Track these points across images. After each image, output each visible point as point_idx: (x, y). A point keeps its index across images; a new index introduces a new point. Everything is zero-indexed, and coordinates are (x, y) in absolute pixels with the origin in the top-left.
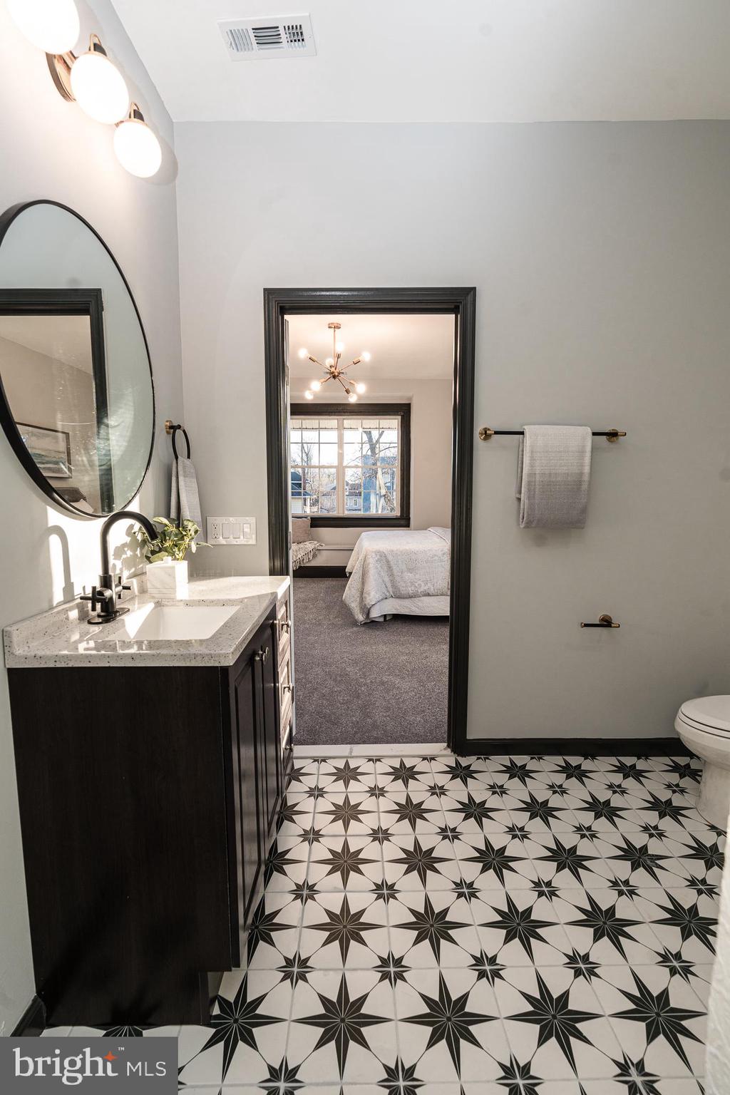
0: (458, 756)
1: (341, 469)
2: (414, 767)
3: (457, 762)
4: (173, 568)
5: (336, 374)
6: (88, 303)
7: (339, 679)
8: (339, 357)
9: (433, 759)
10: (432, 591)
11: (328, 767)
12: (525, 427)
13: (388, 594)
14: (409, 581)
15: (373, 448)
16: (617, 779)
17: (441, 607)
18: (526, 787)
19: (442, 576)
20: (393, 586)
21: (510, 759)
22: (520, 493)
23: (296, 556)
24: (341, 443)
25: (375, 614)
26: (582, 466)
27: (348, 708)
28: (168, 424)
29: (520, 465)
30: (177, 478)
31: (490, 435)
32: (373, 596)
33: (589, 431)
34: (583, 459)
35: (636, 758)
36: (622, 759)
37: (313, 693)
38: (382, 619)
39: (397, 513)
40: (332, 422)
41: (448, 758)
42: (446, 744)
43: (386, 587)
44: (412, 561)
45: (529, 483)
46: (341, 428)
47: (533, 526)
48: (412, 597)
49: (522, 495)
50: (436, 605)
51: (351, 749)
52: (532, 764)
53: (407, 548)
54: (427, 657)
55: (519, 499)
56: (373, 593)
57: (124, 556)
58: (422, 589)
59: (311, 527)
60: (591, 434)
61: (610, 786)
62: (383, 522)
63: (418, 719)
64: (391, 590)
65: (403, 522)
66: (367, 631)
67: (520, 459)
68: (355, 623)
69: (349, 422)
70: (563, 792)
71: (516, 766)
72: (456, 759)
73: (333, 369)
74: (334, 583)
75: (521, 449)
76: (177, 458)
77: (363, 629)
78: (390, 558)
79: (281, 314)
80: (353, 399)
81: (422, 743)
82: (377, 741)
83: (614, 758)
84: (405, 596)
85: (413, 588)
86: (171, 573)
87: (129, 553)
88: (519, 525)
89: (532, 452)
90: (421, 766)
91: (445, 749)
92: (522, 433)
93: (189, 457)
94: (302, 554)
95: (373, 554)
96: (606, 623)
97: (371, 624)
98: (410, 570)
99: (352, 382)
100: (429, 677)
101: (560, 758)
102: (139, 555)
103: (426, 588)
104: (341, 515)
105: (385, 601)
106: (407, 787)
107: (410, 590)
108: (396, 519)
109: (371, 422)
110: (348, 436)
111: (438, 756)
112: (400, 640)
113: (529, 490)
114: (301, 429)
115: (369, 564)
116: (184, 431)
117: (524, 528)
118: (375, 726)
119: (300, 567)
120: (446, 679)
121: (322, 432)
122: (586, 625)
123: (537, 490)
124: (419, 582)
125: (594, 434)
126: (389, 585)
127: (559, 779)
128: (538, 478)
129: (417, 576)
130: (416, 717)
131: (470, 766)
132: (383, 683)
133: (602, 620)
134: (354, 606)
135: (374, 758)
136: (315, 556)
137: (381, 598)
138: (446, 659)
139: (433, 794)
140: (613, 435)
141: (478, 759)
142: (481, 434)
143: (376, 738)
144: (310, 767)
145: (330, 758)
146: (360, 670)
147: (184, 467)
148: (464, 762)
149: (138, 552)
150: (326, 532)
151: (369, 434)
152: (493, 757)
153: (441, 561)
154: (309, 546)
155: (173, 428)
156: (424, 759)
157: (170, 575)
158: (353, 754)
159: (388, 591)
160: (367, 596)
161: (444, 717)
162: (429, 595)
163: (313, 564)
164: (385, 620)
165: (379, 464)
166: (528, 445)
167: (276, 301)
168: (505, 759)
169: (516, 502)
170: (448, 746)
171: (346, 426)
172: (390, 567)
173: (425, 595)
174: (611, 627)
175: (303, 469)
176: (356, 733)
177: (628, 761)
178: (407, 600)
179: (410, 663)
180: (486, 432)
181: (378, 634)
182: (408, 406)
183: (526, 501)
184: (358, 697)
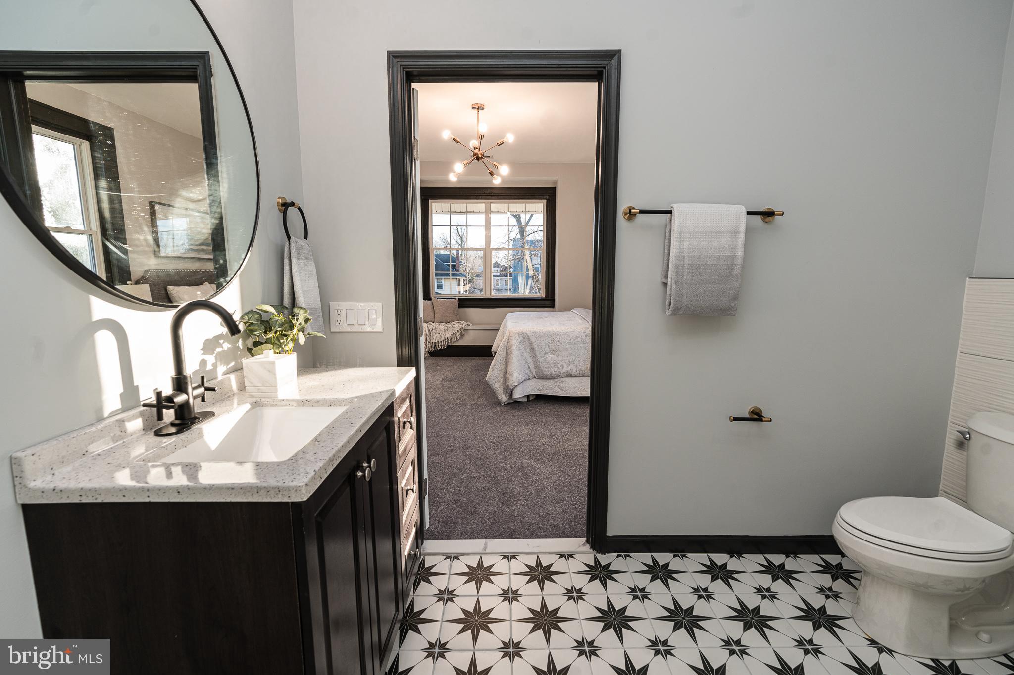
0: (597, 553)
1: (487, 251)
2: (551, 565)
3: (596, 560)
4: (273, 363)
5: (480, 156)
6: (195, 68)
7: (478, 463)
8: (482, 137)
9: (571, 556)
10: (574, 372)
11: (460, 566)
12: (675, 206)
13: (531, 375)
14: (551, 362)
15: (522, 232)
16: (765, 580)
17: (582, 387)
18: (670, 591)
19: (583, 358)
20: (537, 367)
21: (652, 556)
22: (667, 277)
23: (444, 336)
24: (488, 226)
25: (518, 394)
26: (735, 248)
27: (486, 495)
28: (280, 201)
29: (667, 247)
30: (290, 260)
31: (635, 215)
32: (516, 376)
33: (744, 210)
34: (736, 241)
35: (784, 556)
36: (770, 557)
37: (451, 478)
38: (525, 400)
39: (542, 294)
40: (479, 205)
41: (586, 556)
42: (584, 539)
43: (529, 368)
44: (554, 342)
45: (677, 267)
46: (488, 212)
47: (680, 313)
48: (555, 378)
49: (669, 280)
50: (578, 386)
51: (486, 544)
52: (675, 563)
53: (550, 330)
54: (568, 440)
55: (665, 284)
56: (516, 375)
57: (219, 350)
58: (565, 370)
59: (459, 308)
60: (746, 213)
61: (759, 590)
62: (528, 303)
63: (557, 508)
64: (534, 371)
65: (547, 303)
66: (510, 412)
67: (667, 241)
68: (498, 403)
69: (495, 205)
70: (709, 597)
71: (659, 565)
72: (595, 556)
73: (476, 151)
74: (481, 362)
75: (668, 229)
76: (289, 238)
77: (506, 409)
78: (533, 339)
79: (407, 81)
80: (497, 182)
81: (560, 537)
82: (513, 535)
83: (762, 555)
84: (548, 377)
85: (556, 369)
86: (271, 368)
87: (226, 346)
88: (665, 312)
89: (681, 233)
90: (559, 565)
91: (584, 545)
92: (670, 212)
93: (306, 238)
94: (450, 334)
95: (517, 336)
96: (757, 416)
97: (514, 404)
98: (553, 352)
99: (495, 163)
100: (570, 462)
101: (705, 555)
102: (241, 347)
103: (568, 369)
104: (488, 296)
105: (528, 381)
106: (542, 589)
107: (553, 371)
108: (541, 300)
109: (518, 206)
110: (495, 219)
111: (576, 553)
112: (542, 421)
113: (677, 274)
114: (450, 212)
115: (512, 345)
116: (299, 209)
117: (671, 315)
118: (512, 517)
119: (448, 346)
120: (586, 464)
121: (470, 216)
122: (736, 419)
123: (685, 274)
124: (561, 363)
125: (749, 213)
126: (532, 366)
127: (704, 581)
128: (686, 262)
129: (560, 358)
130: (555, 506)
131: (609, 564)
132: (522, 468)
133: (753, 412)
134: (497, 386)
135: (510, 555)
136: (462, 336)
137: (524, 379)
138: (586, 442)
139: (570, 598)
140: (768, 214)
141: (618, 556)
142: (626, 214)
143: (513, 530)
144: (442, 565)
145: (463, 554)
146: (500, 454)
147: (298, 249)
148: (604, 559)
149: (240, 344)
150: (474, 313)
151: (518, 218)
152: (633, 554)
153: (584, 343)
154: (457, 326)
155: (285, 206)
156: (562, 556)
157: (269, 371)
158: (487, 551)
159: (531, 372)
160: (510, 377)
161: (583, 507)
162: (571, 376)
163: (462, 343)
164: (528, 400)
165: (526, 247)
166: (676, 225)
167: (401, 65)
168: (646, 557)
169: (661, 287)
170: (587, 541)
171: (492, 209)
172: (533, 349)
173: (567, 376)
174: (762, 420)
175: (457, 251)
176: (493, 524)
177: (777, 559)
178: (549, 381)
179: (551, 446)
180: (630, 211)
181: (522, 415)
182: (553, 190)
183: (674, 287)
184: (497, 484)
